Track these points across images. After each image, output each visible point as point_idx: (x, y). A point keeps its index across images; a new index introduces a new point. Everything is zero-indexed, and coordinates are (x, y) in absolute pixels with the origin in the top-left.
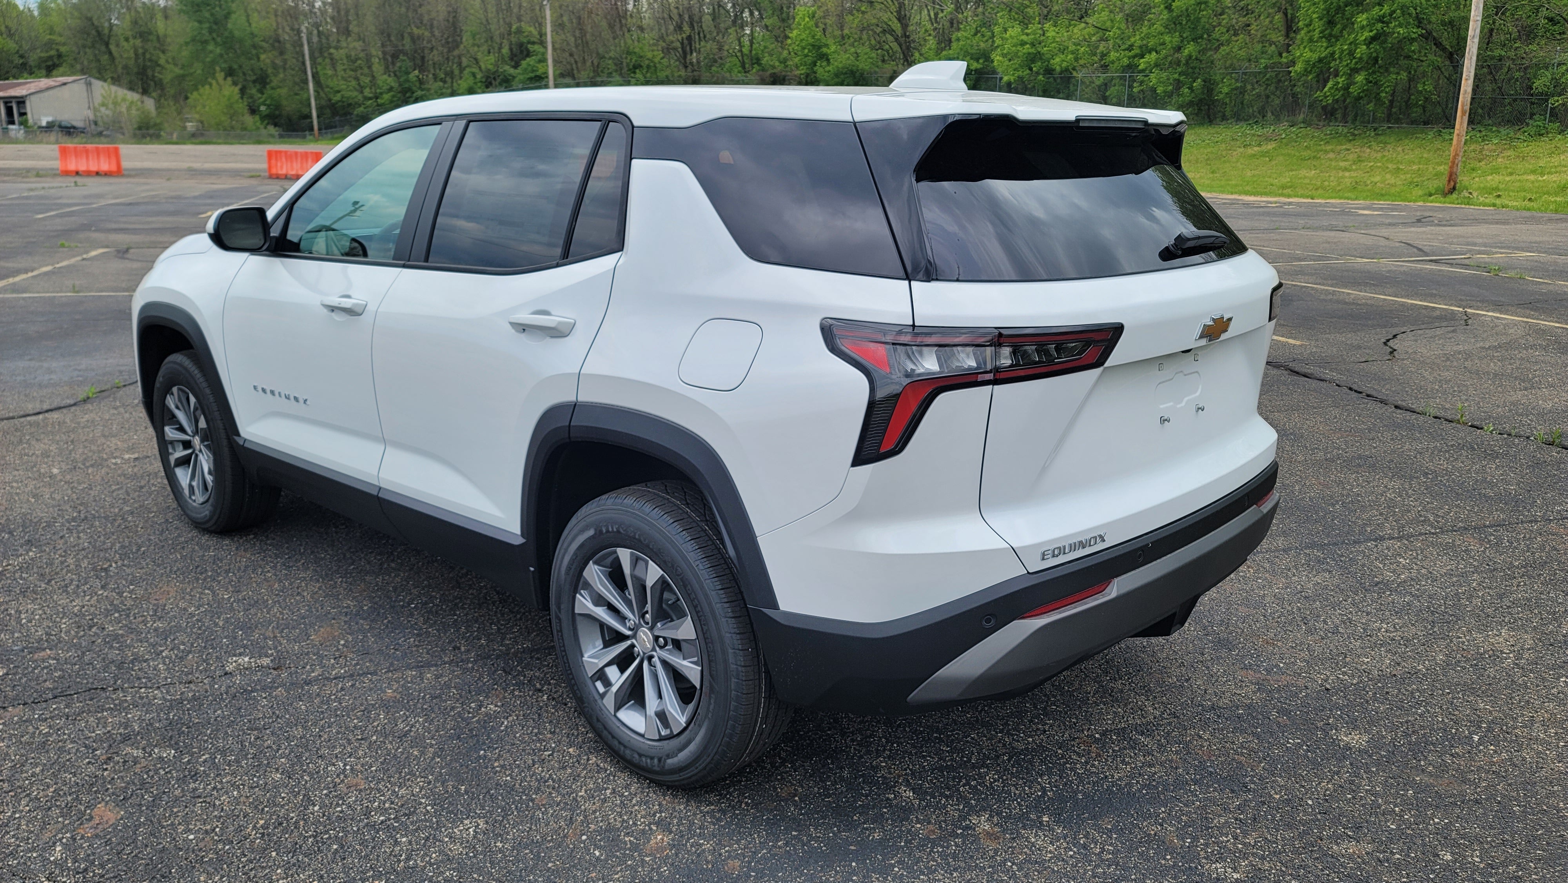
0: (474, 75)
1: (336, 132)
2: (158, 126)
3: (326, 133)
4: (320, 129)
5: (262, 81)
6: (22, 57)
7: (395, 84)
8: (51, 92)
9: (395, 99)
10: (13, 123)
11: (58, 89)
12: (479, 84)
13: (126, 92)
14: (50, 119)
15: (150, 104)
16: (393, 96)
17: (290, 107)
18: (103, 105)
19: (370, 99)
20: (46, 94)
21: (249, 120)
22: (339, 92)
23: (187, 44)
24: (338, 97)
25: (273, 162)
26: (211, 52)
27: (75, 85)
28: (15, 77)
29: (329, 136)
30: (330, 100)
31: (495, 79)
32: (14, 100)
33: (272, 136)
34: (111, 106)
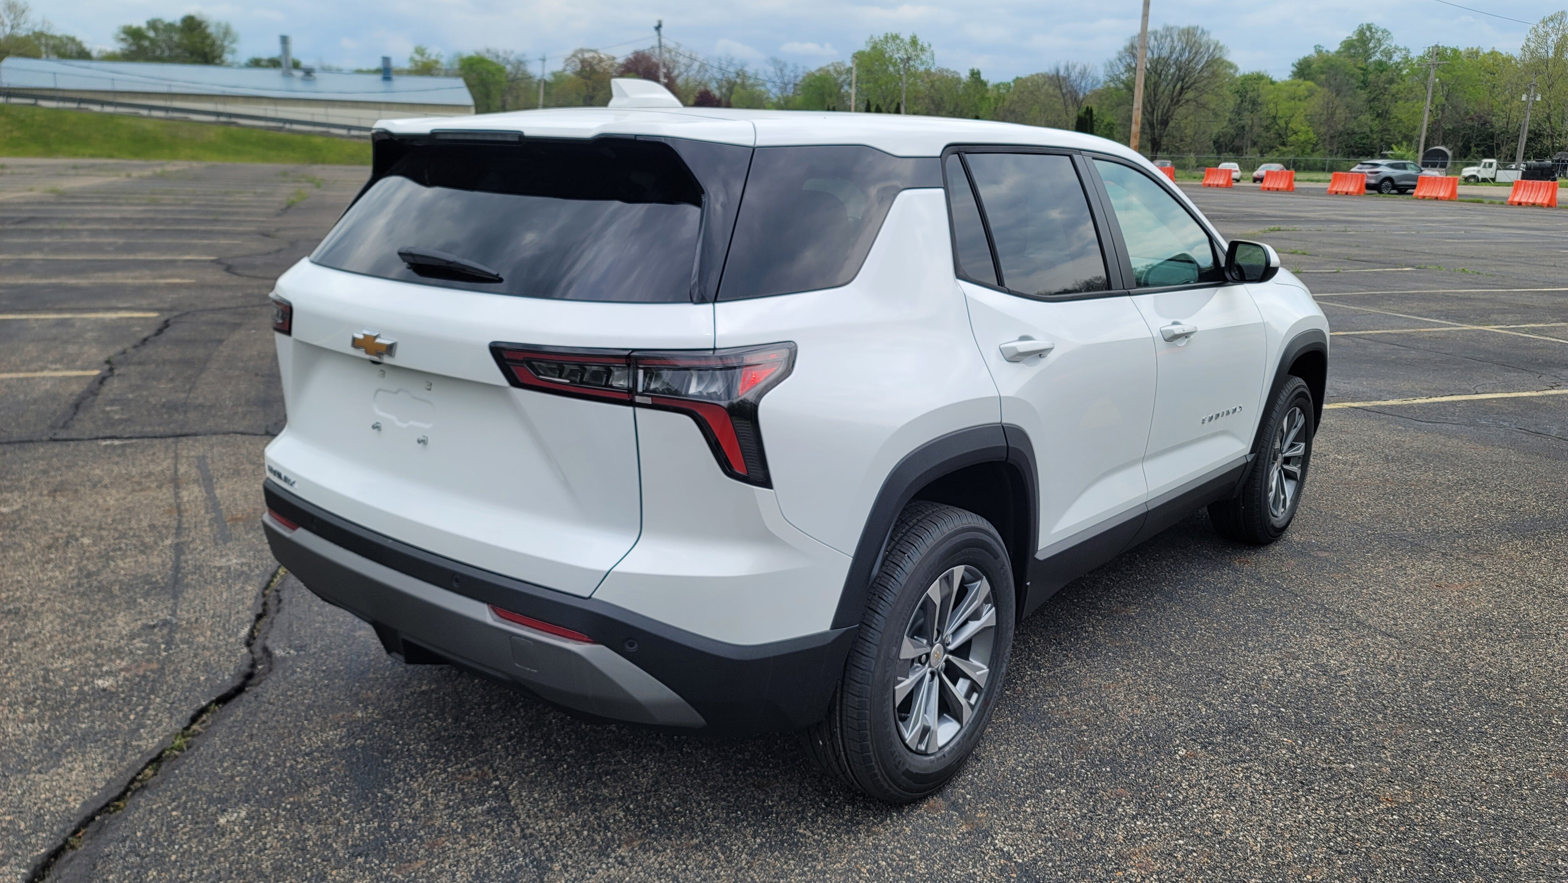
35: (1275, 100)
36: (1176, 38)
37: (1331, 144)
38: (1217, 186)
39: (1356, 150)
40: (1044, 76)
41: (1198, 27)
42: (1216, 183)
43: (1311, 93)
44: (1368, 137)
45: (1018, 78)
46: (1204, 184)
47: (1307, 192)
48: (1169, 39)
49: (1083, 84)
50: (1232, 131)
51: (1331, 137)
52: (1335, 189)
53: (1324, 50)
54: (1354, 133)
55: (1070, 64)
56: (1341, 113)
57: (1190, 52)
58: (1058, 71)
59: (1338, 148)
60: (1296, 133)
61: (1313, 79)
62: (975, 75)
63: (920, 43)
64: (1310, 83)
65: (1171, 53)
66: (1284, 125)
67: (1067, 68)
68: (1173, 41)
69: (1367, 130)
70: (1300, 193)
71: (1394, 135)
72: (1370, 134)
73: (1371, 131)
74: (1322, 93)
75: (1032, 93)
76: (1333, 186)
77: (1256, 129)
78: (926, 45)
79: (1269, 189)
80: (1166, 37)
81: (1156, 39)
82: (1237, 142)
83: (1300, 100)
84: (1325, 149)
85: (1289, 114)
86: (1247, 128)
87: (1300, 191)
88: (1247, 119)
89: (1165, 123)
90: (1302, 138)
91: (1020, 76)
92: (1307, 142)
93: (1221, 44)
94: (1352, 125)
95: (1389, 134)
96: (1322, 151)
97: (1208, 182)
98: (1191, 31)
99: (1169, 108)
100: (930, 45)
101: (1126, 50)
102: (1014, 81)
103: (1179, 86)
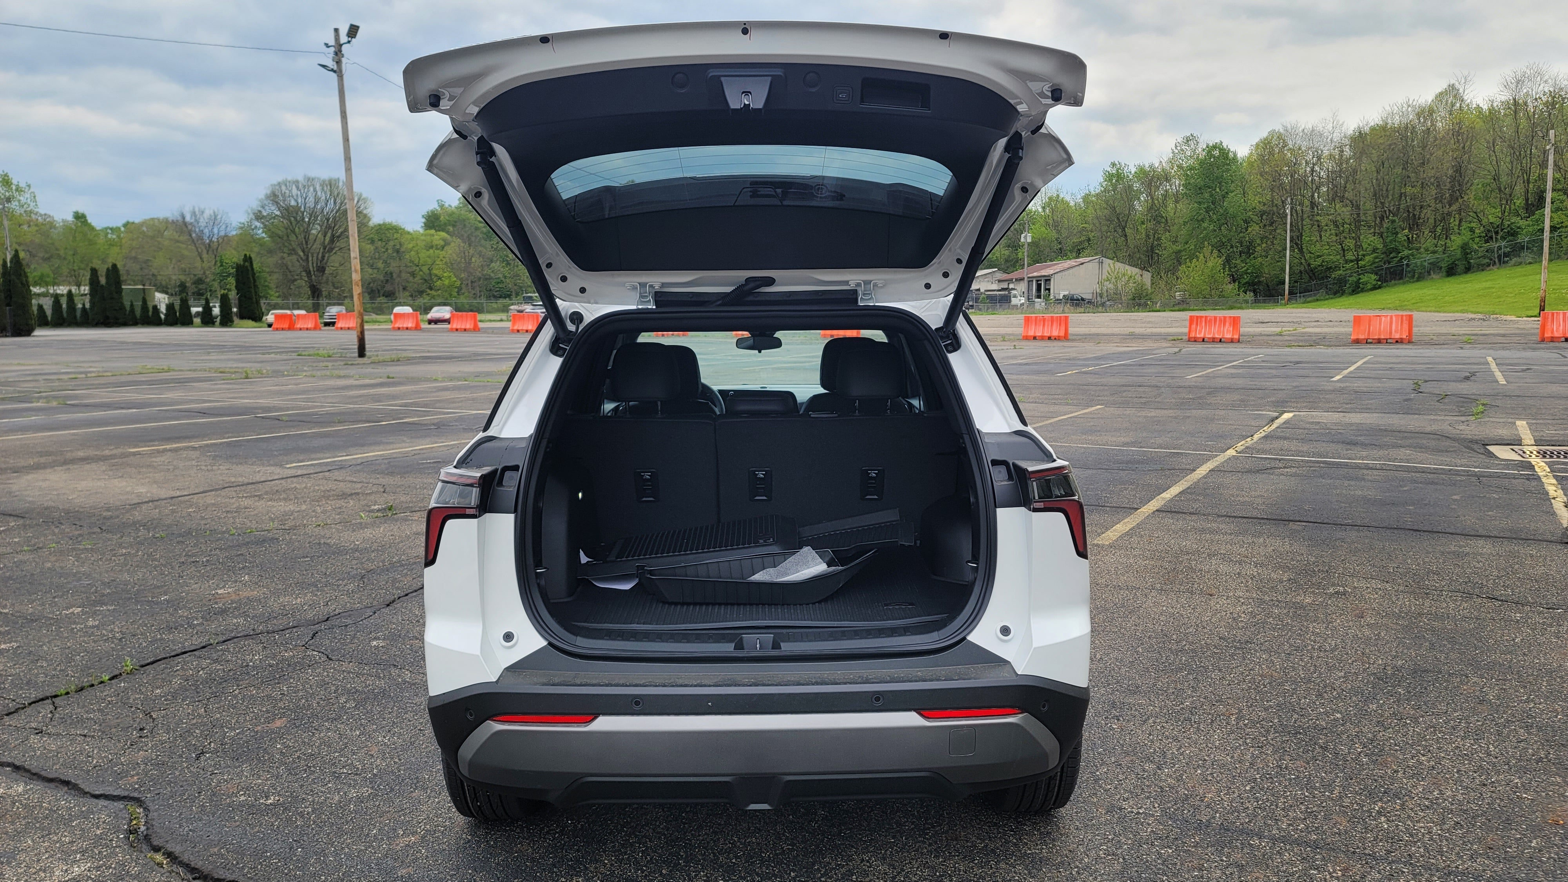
0: (1472, 230)
1: (1310, 296)
2: (1149, 297)
3: (1300, 297)
4: (1290, 293)
5: (1248, 250)
6: (1060, 243)
7: (1380, 246)
8: (1071, 271)
9: (1377, 260)
10: (1039, 297)
11: (1077, 267)
12: (1477, 240)
13: (1127, 267)
14: (1066, 293)
15: (1147, 277)
16: (1376, 258)
17: (1268, 272)
18: (1108, 280)
19: (1352, 261)
20: (1067, 273)
21: (1230, 288)
22: (1319, 256)
23: (1185, 223)
24: (1319, 261)
25: (1194, 326)
26: (1205, 229)
27: (1090, 265)
28: (1051, 261)
29: (1302, 300)
30: (1309, 265)
31: (1497, 233)
32: (1043, 279)
33: (1247, 302)
34: (1113, 280)
35: (415, 249)
36: (318, 188)
37: (473, 289)
38: (407, 328)
39: (496, 294)
40: (166, 221)
41: (338, 179)
42: (405, 326)
43: (447, 243)
44: (502, 282)
45: (128, 222)
46: (394, 328)
47: (493, 331)
48: (311, 189)
49: (216, 231)
50: (381, 277)
51: (472, 282)
52: (516, 328)
53: (446, 205)
54: (490, 278)
55: (197, 210)
56: (476, 261)
57: (335, 203)
58: (184, 218)
59: (480, 291)
60: (440, 278)
61: (443, 230)
62: (80, 217)
63: (14, 182)
64: (443, 234)
65: (316, 203)
66: (428, 272)
67: (194, 214)
68: (315, 190)
69: (500, 276)
70: (485, 332)
71: (524, 280)
72: (503, 279)
73: (505, 277)
74: (456, 244)
75: (153, 237)
76: (514, 325)
77: (403, 275)
78: (22, 185)
79: (457, 330)
80: (309, 187)
81: (298, 188)
82: (388, 288)
83: (437, 249)
84: (469, 292)
85: (429, 261)
86: (395, 276)
87: (486, 331)
88: (394, 265)
89: (322, 270)
90: (447, 282)
91: (131, 220)
92: (451, 286)
93: (364, 196)
94: (487, 271)
95: (520, 280)
96: (466, 294)
97: (397, 325)
98: (333, 183)
99: (323, 257)
100: (29, 186)
101: (267, 197)
102: (125, 225)
103: (329, 235)
